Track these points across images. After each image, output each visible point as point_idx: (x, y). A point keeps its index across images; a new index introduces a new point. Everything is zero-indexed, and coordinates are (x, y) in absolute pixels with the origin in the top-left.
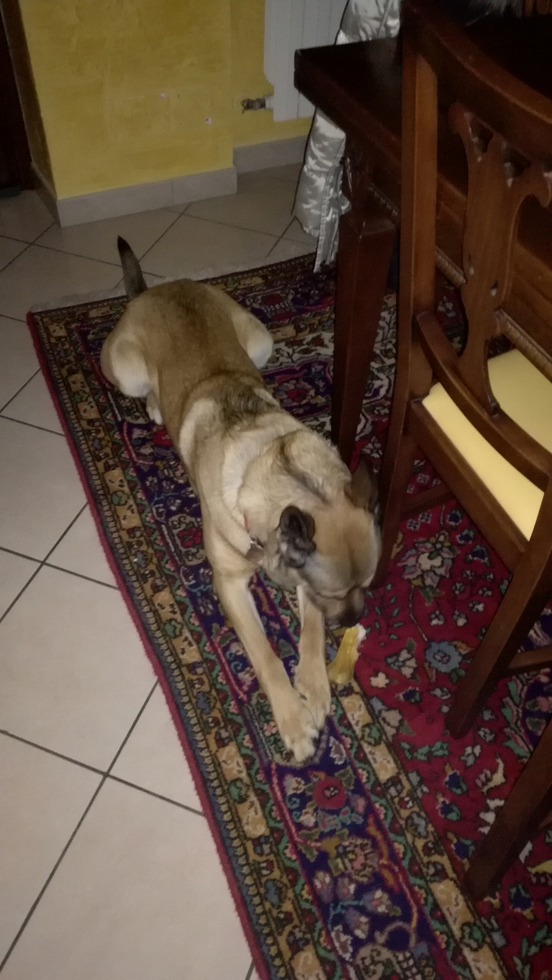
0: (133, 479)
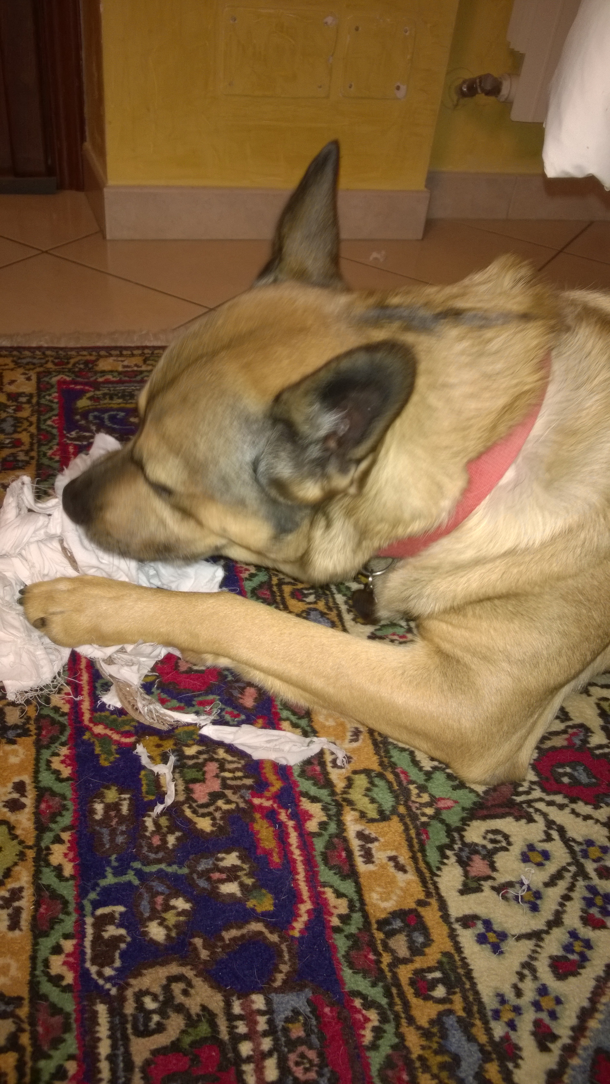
0: (58, 787)
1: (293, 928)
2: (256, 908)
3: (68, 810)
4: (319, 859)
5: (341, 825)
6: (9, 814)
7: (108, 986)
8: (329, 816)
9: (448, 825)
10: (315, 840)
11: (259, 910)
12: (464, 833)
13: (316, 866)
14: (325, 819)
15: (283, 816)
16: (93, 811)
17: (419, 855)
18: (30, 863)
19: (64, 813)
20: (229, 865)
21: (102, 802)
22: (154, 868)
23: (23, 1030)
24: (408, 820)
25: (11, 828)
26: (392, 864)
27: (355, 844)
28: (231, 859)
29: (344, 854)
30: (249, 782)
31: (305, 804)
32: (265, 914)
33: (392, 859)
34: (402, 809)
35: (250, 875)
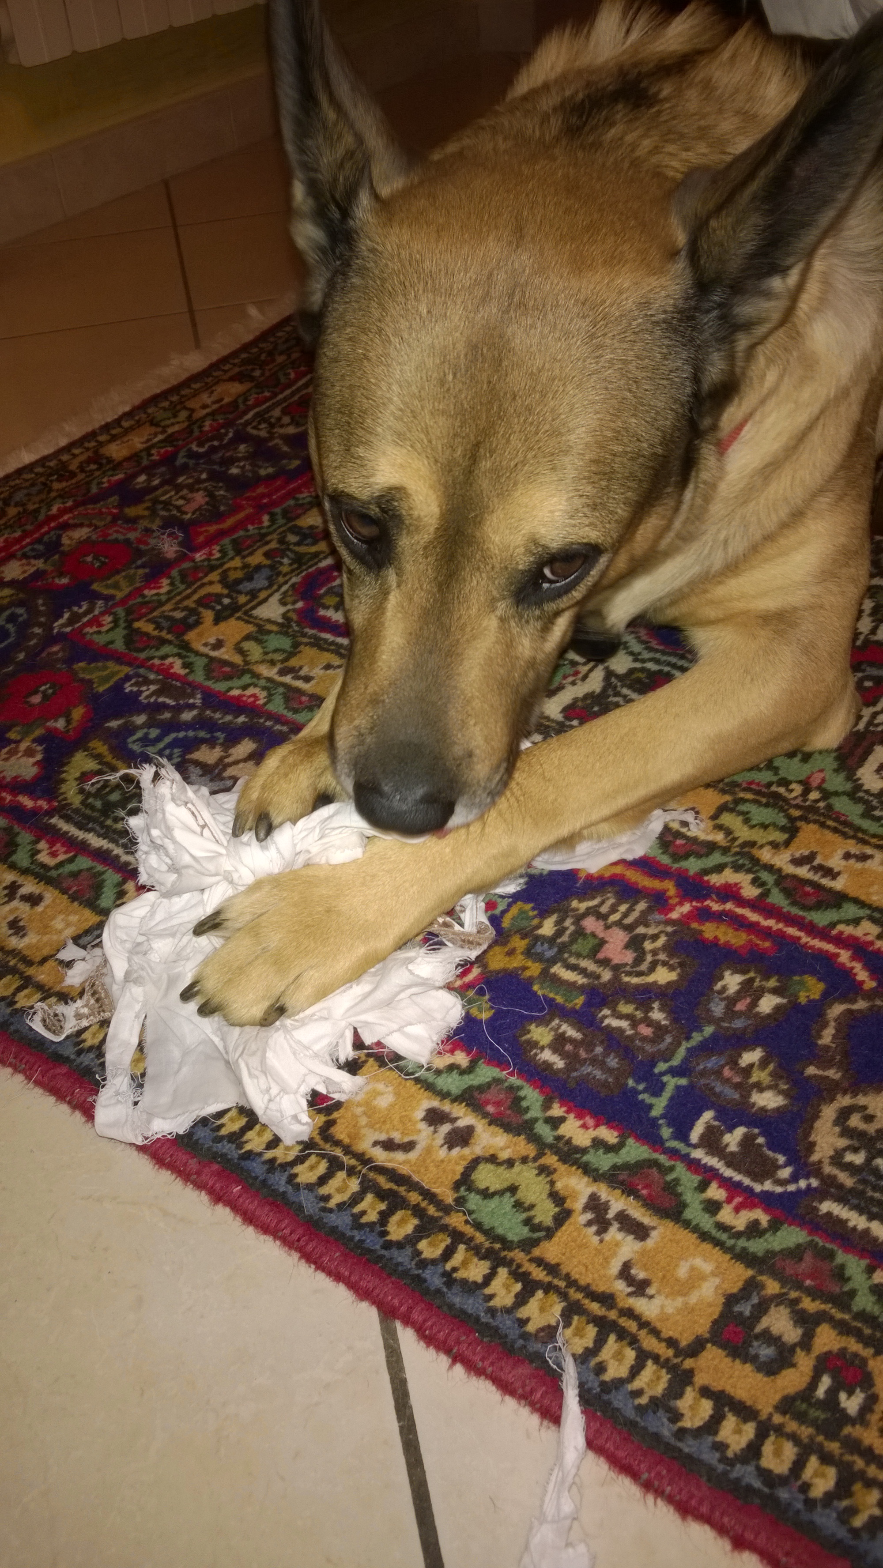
0: (477, 1079)
1: (862, 982)
2: (812, 997)
3: (519, 1088)
4: (795, 911)
5: (769, 868)
6: (466, 1151)
7: (803, 1184)
8: (749, 871)
9: (844, 793)
10: (769, 900)
11: (816, 996)
12: (865, 788)
13: (803, 918)
14: (750, 877)
15: (716, 907)
16: (548, 1065)
17: (860, 835)
18: (562, 1168)
19: (522, 1093)
20: (737, 988)
21: (542, 1048)
22: (681, 1053)
23: (797, 1301)
24: (811, 816)
25: (492, 1159)
26: (852, 861)
27: (803, 872)
28: (732, 981)
29: (808, 889)
30: (642, 906)
31: (715, 879)
32: (825, 995)
33: (847, 856)
34: (796, 813)
35: (767, 978)
